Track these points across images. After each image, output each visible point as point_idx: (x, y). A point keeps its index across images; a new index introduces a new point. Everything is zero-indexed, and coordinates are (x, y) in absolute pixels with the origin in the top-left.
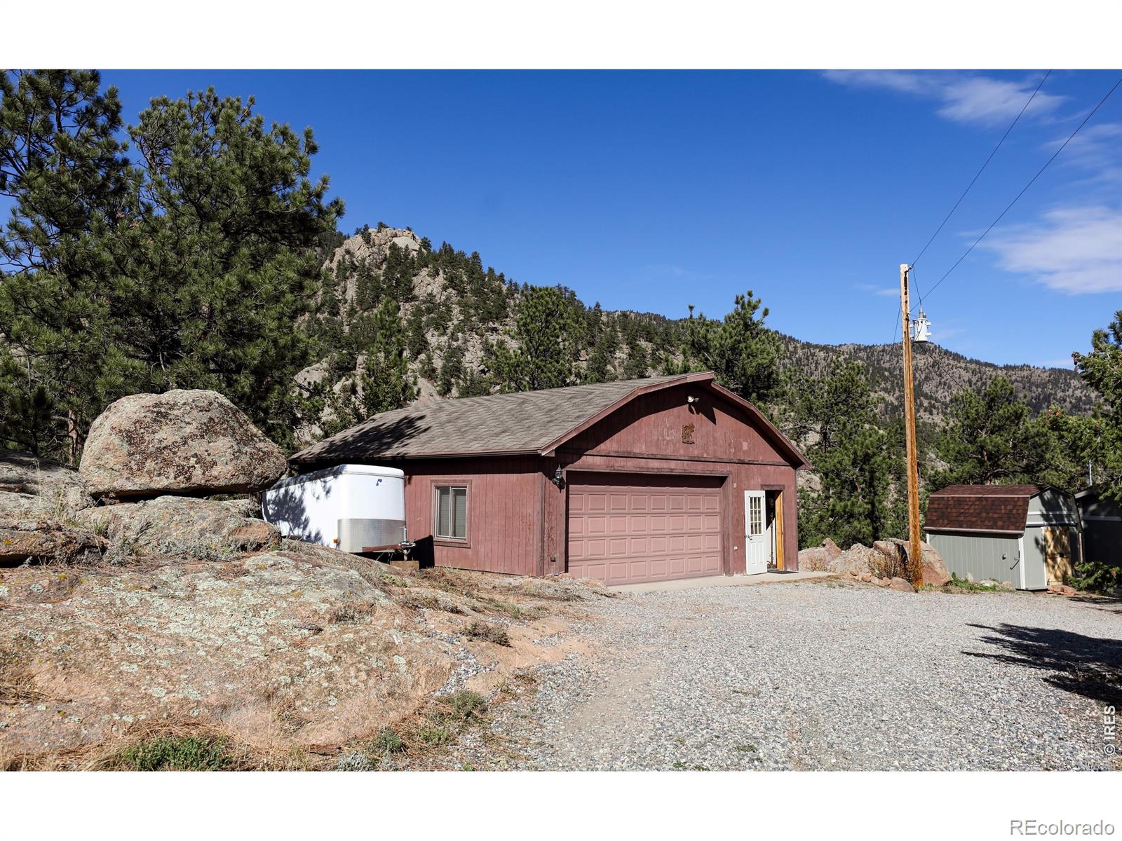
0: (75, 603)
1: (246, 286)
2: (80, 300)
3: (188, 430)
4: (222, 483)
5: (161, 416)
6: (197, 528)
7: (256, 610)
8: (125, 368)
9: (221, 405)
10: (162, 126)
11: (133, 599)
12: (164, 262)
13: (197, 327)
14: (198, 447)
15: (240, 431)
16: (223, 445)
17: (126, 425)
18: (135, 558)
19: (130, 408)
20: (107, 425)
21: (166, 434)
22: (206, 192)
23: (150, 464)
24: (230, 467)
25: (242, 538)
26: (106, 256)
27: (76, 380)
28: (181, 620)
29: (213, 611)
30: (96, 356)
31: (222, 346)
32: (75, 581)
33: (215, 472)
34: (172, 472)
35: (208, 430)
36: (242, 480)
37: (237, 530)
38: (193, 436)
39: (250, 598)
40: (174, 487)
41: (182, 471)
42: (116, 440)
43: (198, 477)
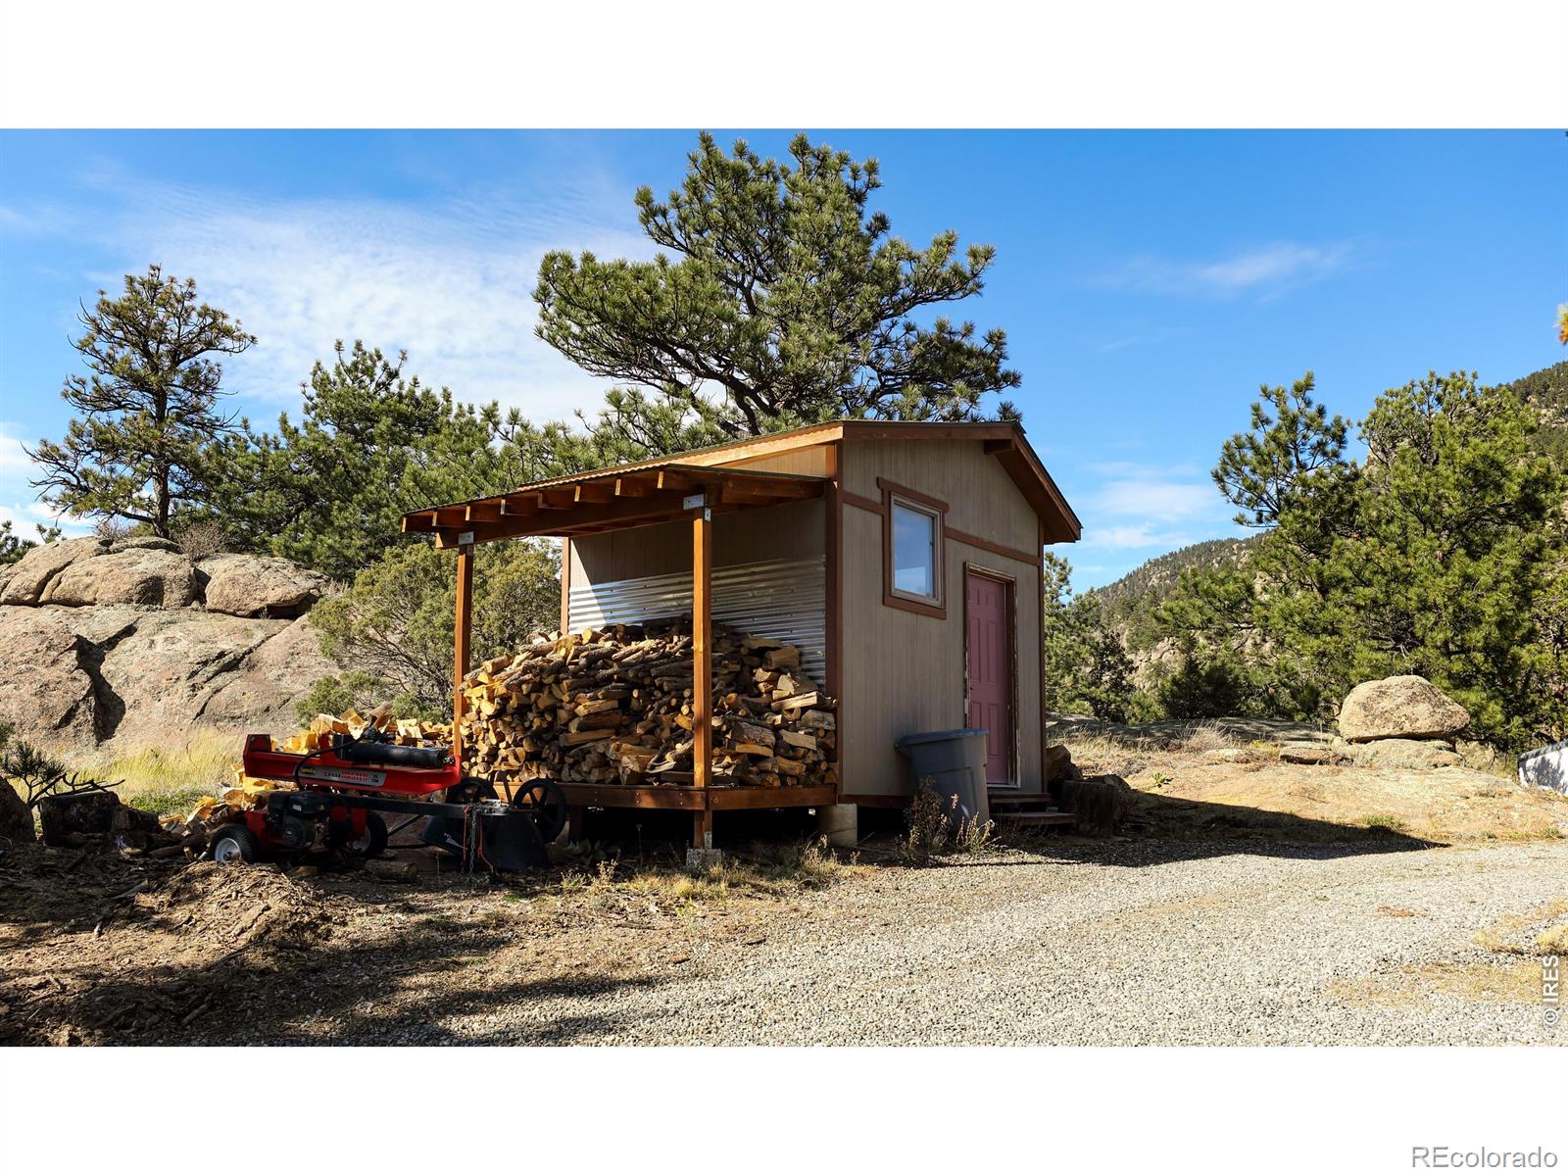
0: (1341, 777)
1: (1468, 579)
2: (1332, 612)
3: (1399, 700)
4: (1423, 731)
5: (1382, 693)
6: (1405, 754)
7: (1431, 787)
8: (1370, 661)
9: (1421, 684)
10: (1387, 425)
11: (1367, 779)
12: (1395, 568)
13: (1427, 619)
14: (1406, 710)
15: (1434, 700)
16: (1423, 709)
17: (1362, 700)
18: (1369, 765)
19: (1363, 690)
20: (1352, 700)
21: (1386, 704)
22: (1426, 501)
23: (1377, 722)
24: (1428, 721)
25: (1434, 760)
26: (1347, 573)
27: (1335, 672)
28: (1390, 788)
29: (1407, 786)
30: (1347, 653)
31: (1450, 634)
32: (1339, 771)
33: (1418, 725)
34: (1391, 725)
35: (1412, 699)
36: (1437, 729)
37: (1433, 756)
38: (1403, 704)
39: (1428, 782)
40: (1393, 734)
41: (1397, 724)
42: (1357, 709)
43: (1408, 728)
